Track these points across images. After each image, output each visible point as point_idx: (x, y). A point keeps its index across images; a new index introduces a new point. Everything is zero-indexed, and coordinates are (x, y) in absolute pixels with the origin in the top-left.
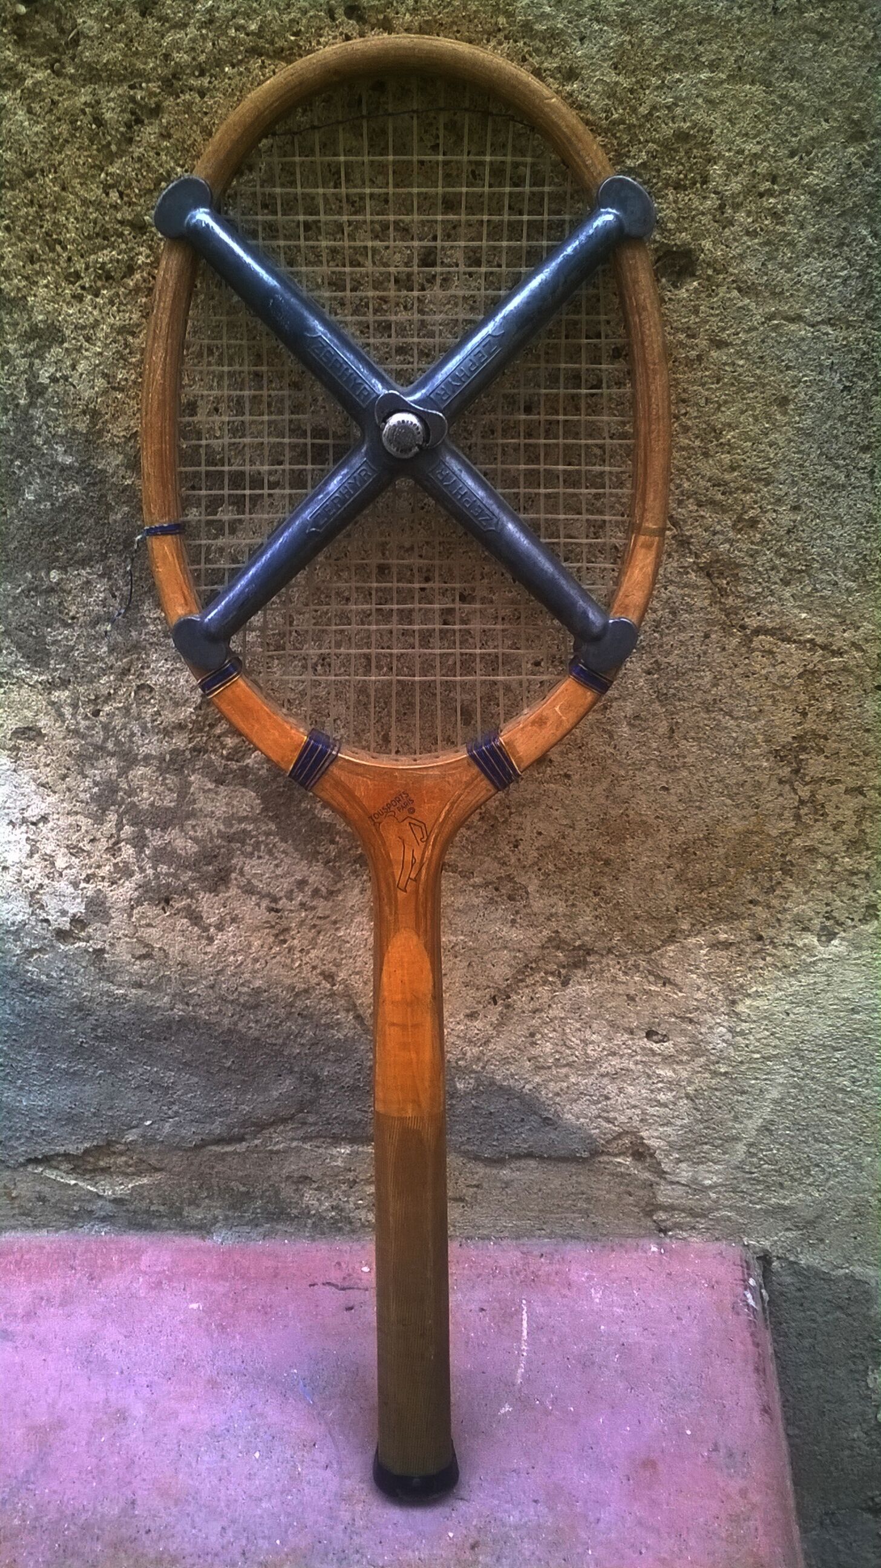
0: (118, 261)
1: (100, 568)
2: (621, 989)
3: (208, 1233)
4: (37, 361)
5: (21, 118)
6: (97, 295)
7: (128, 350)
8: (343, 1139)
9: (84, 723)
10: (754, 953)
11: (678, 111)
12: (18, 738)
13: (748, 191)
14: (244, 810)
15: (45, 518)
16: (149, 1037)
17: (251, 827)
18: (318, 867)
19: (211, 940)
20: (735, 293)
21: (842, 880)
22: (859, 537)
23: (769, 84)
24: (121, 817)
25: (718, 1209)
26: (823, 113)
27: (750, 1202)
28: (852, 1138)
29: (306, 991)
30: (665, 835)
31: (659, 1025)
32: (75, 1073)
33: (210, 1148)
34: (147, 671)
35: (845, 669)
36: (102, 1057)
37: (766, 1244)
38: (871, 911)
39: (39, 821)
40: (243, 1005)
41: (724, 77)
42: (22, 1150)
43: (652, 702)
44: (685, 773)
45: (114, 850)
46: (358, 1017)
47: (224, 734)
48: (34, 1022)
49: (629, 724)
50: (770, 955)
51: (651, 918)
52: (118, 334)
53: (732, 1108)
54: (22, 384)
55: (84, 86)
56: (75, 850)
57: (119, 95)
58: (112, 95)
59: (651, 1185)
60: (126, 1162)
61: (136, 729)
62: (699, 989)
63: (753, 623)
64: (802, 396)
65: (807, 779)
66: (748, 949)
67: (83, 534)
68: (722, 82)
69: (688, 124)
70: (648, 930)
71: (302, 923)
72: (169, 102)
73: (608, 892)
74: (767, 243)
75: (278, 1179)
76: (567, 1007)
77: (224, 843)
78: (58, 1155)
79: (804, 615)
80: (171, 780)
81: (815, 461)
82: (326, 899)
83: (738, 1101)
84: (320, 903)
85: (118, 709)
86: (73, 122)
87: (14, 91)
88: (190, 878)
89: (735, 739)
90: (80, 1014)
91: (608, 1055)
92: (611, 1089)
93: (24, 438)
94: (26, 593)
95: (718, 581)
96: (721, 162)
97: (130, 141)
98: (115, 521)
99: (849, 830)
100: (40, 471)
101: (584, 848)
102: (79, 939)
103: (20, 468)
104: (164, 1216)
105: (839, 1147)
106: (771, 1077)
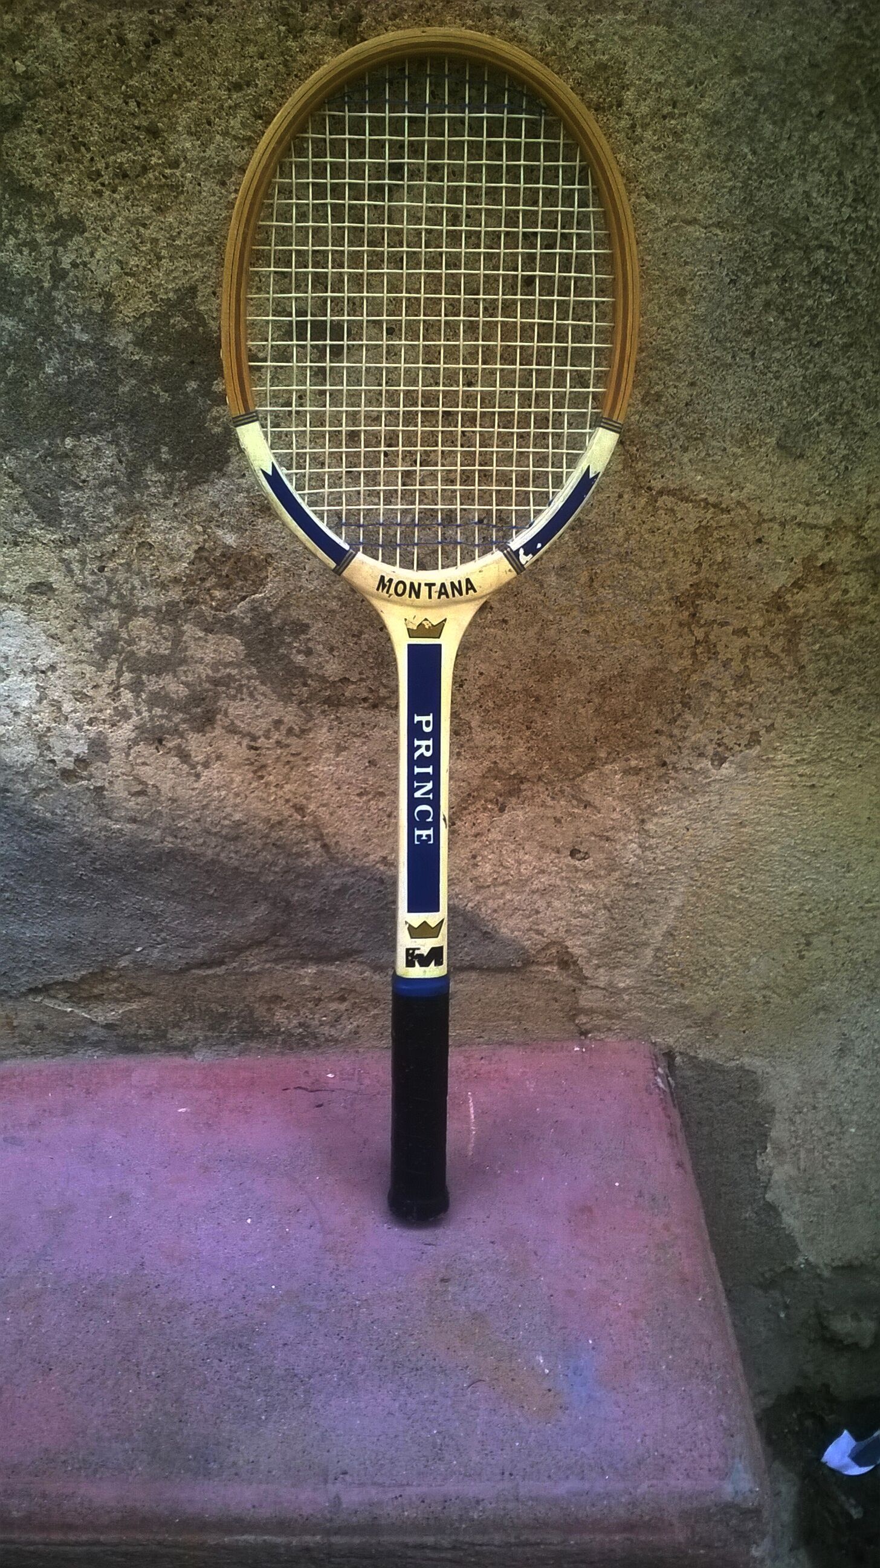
0: (134, 161)
1: (109, 435)
2: (549, 813)
3: (191, 1052)
4: (61, 249)
5: (56, 36)
6: (114, 192)
7: (138, 241)
8: (311, 959)
9: (91, 578)
10: (660, 777)
11: (599, 45)
12: (31, 592)
13: (655, 113)
14: (230, 656)
15: (62, 390)
16: (141, 868)
17: (236, 671)
18: (292, 708)
19: (198, 776)
20: (644, 199)
21: (730, 711)
22: (743, 409)
23: (670, 26)
24: (121, 664)
25: (630, 1010)
26: (712, 49)
27: (657, 1002)
28: (741, 940)
29: (280, 823)
30: (585, 672)
31: (581, 843)
32: (74, 905)
33: (193, 971)
34: (147, 530)
35: (732, 524)
36: (99, 888)
37: (670, 1041)
38: (755, 738)
39: (48, 669)
40: (226, 837)
41: (635, 18)
42: (25, 980)
43: (575, 555)
44: (603, 617)
45: (115, 695)
46: (325, 846)
47: (214, 587)
48: (39, 857)
49: (557, 574)
50: (672, 778)
51: (574, 748)
52: (133, 225)
53: (642, 916)
54: (47, 269)
55: (110, 10)
56: (80, 696)
57: (141, 19)
58: (134, 19)
59: (574, 991)
60: (118, 989)
61: (137, 583)
62: (614, 810)
63: (658, 485)
64: (697, 287)
65: (702, 622)
66: (654, 774)
67: (95, 405)
68: (633, 23)
69: (607, 57)
70: (573, 759)
71: (278, 759)
72: (182, 26)
73: (539, 726)
74: (670, 157)
75: (253, 999)
76: (504, 830)
77: (211, 687)
78: (57, 983)
79: (699, 478)
80: (167, 629)
81: (708, 343)
82: (297, 736)
83: (647, 910)
84: (292, 740)
85: (121, 565)
86: (100, 41)
87: (50, 13)
88: (182, 719)
89: (644, 587)
90: (80, 849)
91: (538, 873)
92: (541, 904)
93: (47, 317)
94: (44, 460)
95: (629, 448)
96: (632, 89)
97: (148, 58)
98: (123, 393)
99: (736, 667)
100: (59, 347)
101: (518, 686)
102: (82, 778)
103: (42, 344)
104: (150, 1039)
105: (730, 949)
106: (674, 886)
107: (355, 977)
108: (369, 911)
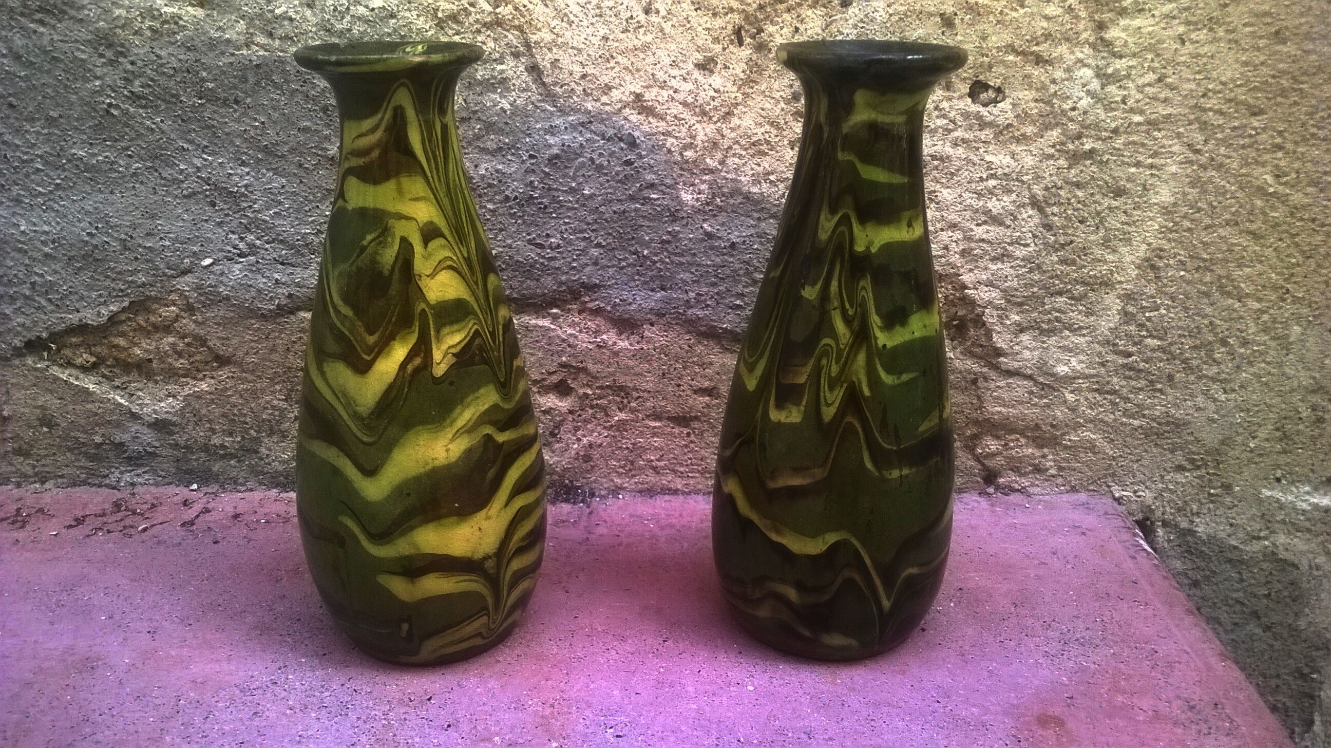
16: (210, 97)
25: (1077, 427)
27: (1125, 412)
28: (1275, 288)
29: (454, 17)
31: (990, 67)
32: (97, 169)
36: (140, 135)
37: (1148, 496)
42: (19, 322)
46: (534, 69)
48: (40, 69)
53: (1101, 222)
59: (974, 382)
60: (173, 345)
78: (71, 331)
83: (1110, 208)
90: (109, 54)
104: (233, 456)
105: (1256, 305)
106: (1156, 161)
107: (584, 341)
108: (610, 201)
